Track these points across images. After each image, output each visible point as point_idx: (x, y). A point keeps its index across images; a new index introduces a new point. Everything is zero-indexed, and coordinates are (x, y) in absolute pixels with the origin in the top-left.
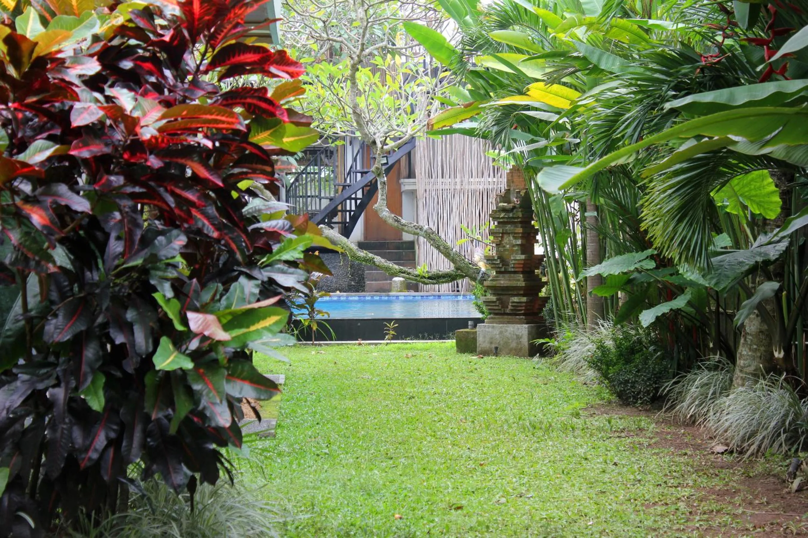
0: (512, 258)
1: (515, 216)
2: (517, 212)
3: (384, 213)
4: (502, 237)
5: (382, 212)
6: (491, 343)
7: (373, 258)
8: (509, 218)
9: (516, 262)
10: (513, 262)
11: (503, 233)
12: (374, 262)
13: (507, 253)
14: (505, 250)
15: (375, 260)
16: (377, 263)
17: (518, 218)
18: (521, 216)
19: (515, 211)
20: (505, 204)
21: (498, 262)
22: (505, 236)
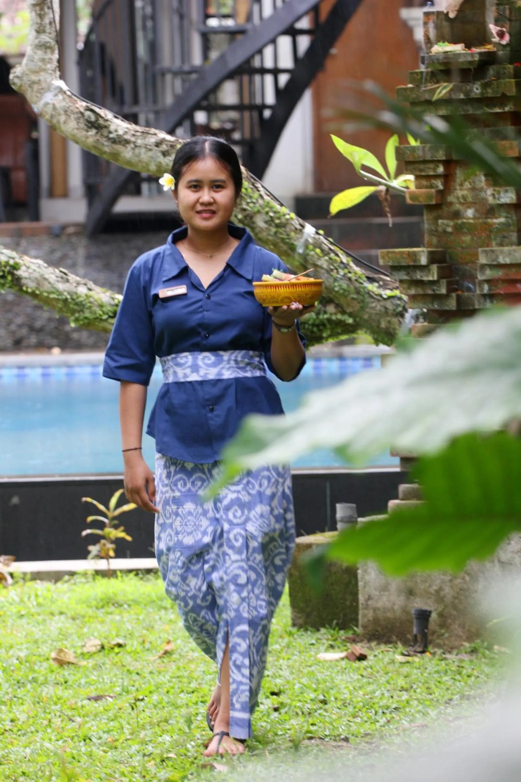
0: (483, 260)
1: (490, 92)
2: (498, 76)
3: (49, 97)
4: (447, 178)
5: (42, 91)
6: (411, 593)
7: (16, 267)
8: (470, 101)
9: (499, 274)
10: (489, 273)
11: (447, 163)
12: (17, 281)
13: (467, 239)
14: (459, 229)
15: (22, 273)
16: (30, 286)
17: (503, 99)
18: (512, 91)
19: (491, 71)
20: (458, 48)
21: (433, 275)
22: (459, 174)
